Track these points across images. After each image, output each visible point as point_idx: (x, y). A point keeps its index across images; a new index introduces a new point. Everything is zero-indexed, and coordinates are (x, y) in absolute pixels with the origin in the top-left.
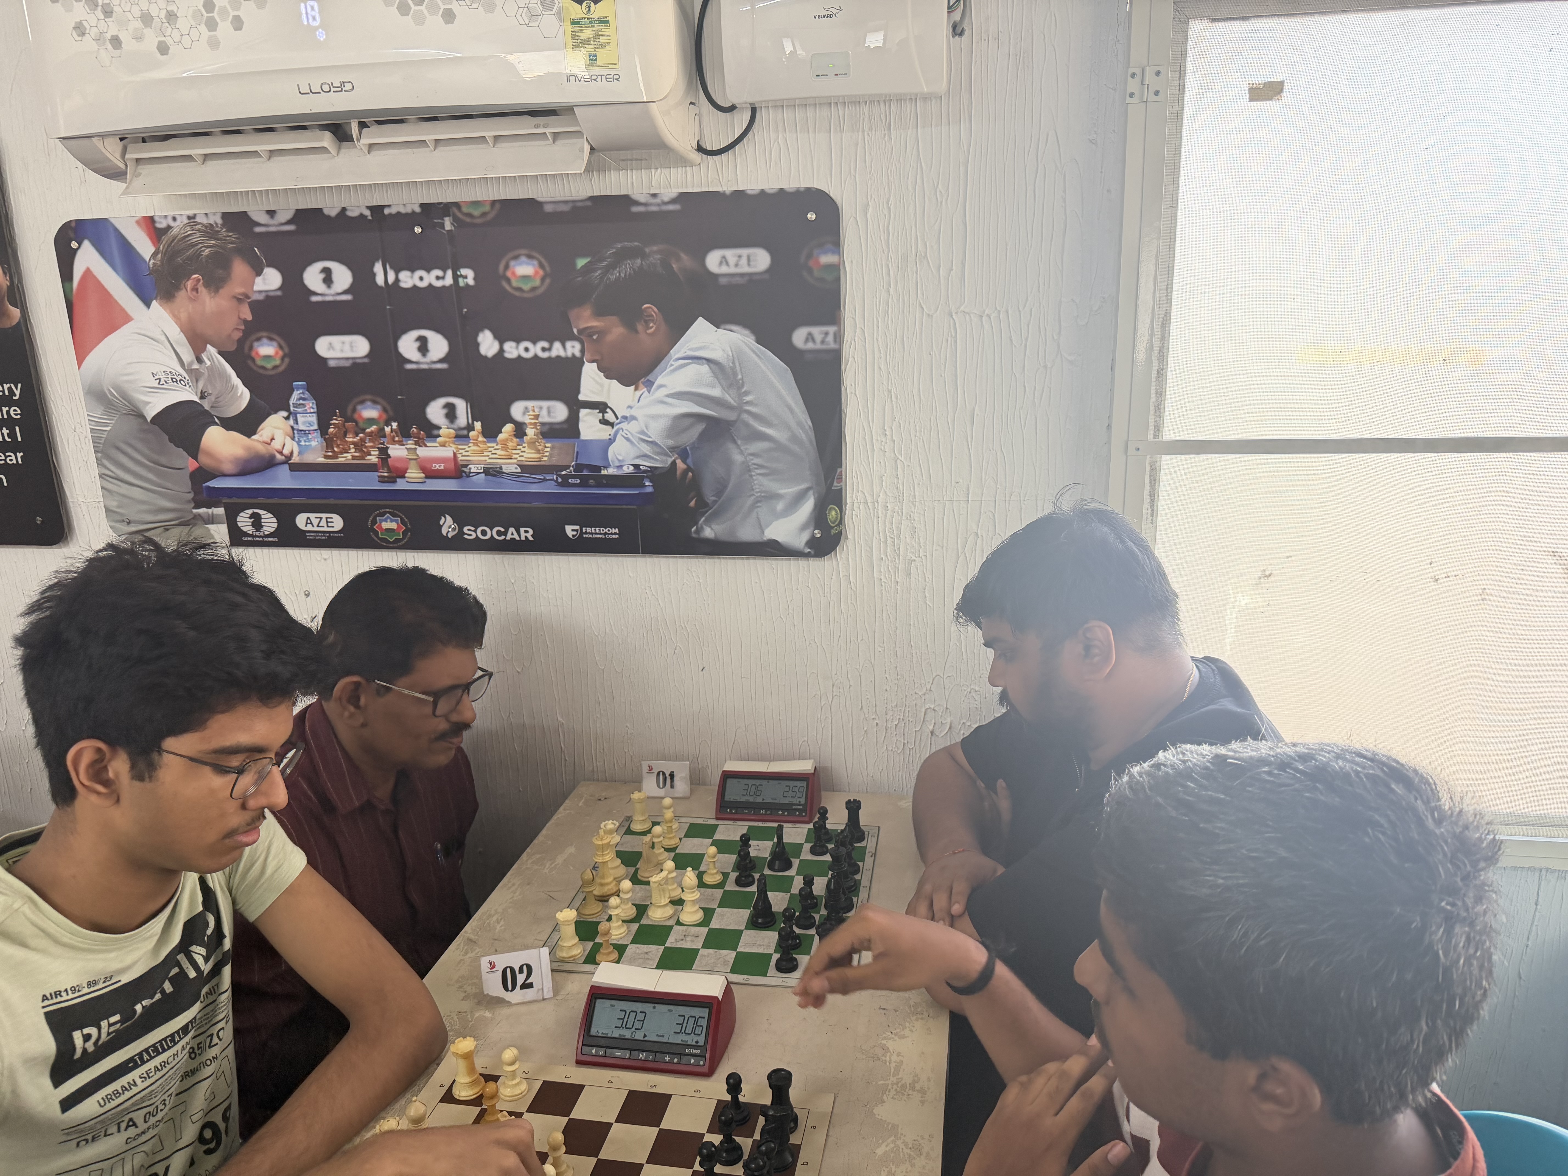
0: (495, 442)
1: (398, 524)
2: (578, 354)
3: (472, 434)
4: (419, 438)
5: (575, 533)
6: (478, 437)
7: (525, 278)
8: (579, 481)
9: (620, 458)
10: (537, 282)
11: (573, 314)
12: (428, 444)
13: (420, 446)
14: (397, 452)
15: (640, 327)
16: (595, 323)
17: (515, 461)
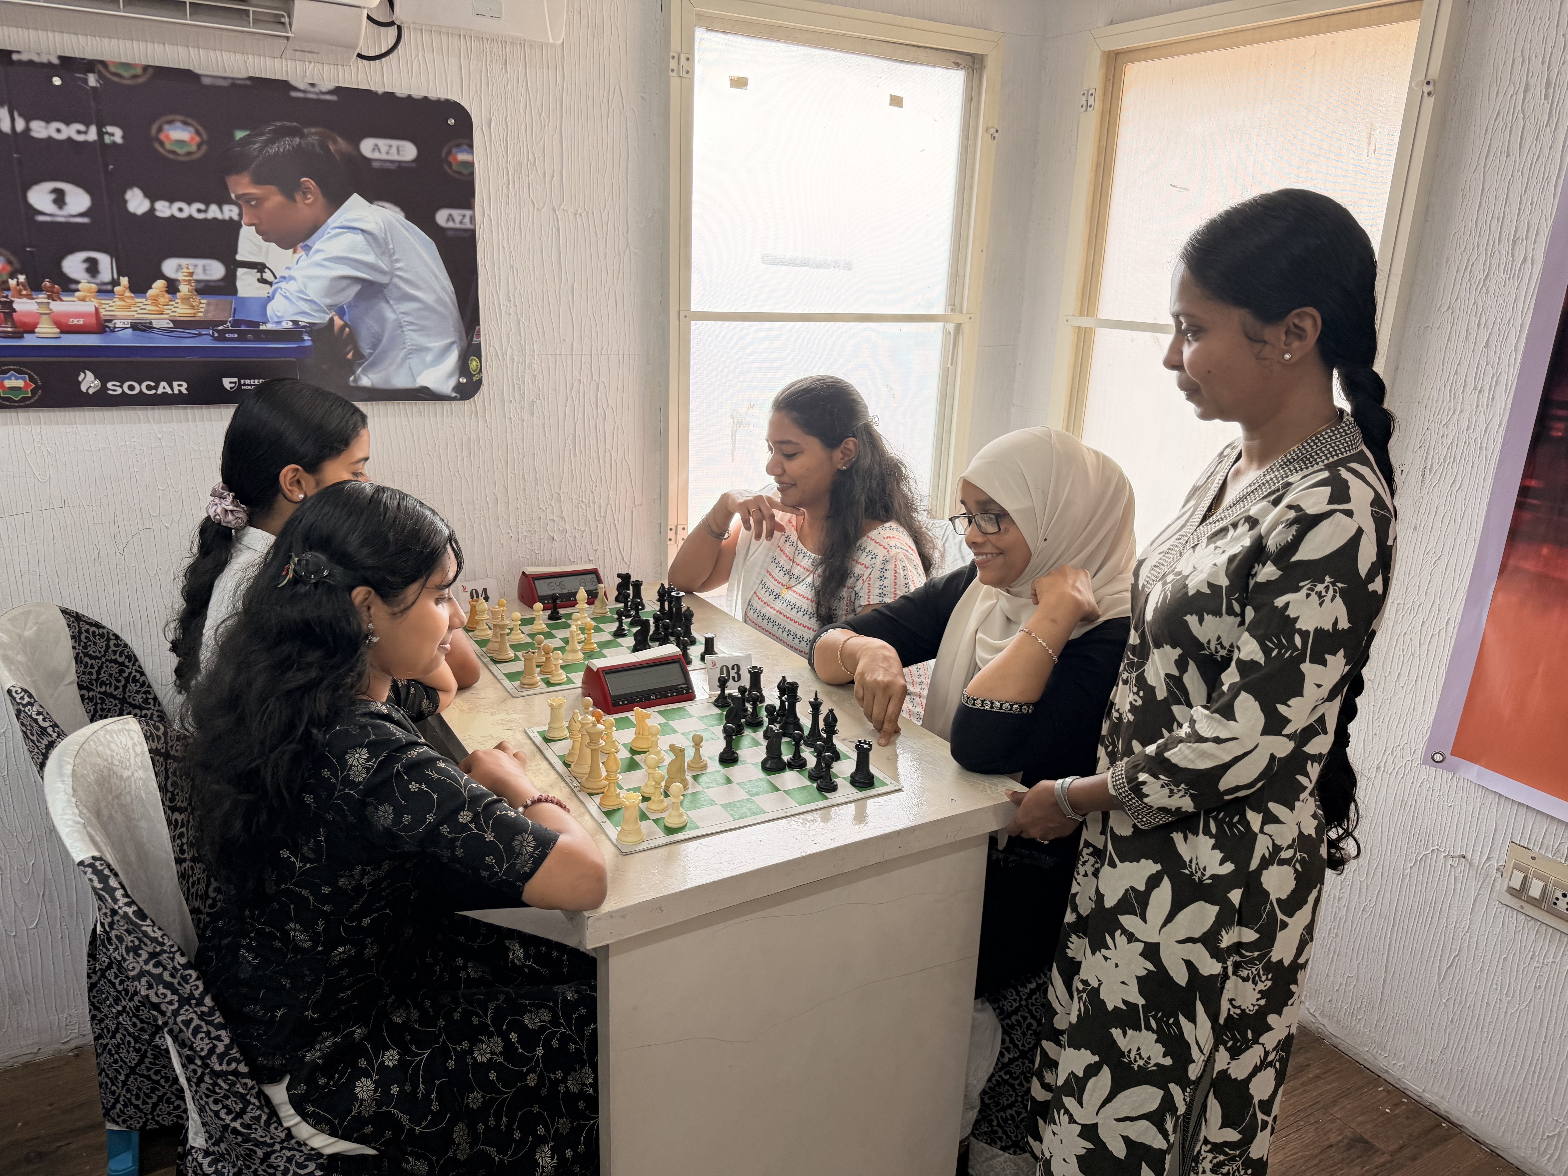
0: (145, 297)
1: (25, 381)
2: (236, 218)
3: (117, 289)
4: (53, 292)
5: (233, 385)
6: (125, 292)
7: (180, 142)
8: (236, 336)
9: (279, 314)
10: (193, 148)
11: (231, 181)
12: (64, 299)
13: (54, 300)
14: (24, 306)
15: (298, 197)
16: (253, 190)
17: (167, 316)
